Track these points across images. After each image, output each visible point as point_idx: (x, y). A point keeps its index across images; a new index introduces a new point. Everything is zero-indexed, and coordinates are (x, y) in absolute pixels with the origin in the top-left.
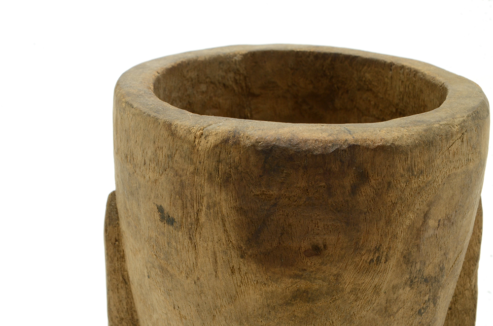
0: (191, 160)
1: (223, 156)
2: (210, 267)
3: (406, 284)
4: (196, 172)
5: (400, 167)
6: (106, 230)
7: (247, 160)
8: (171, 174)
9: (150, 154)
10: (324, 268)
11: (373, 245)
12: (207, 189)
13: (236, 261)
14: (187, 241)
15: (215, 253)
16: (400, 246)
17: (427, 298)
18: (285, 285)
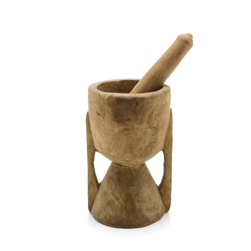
0: (103, 101)
1: (109, 100)
2: (107, 124)
3: (149, 128)
4: (104, 104)
5: (145, 102)
6: (86, 120)
7: (114, 101)
8: (99, 104)
9: (95, 100)
10: (130, 123)
11: (140, 118)
12: (106, 107)
13: (112, 122)
14: (103, 118)
15: (108, 121)
16: (146, 119)
17: (154, 132)
18: (122, 127)
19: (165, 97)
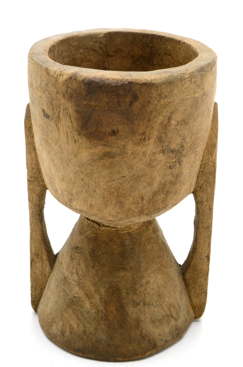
0: (56, 86)
1: (69, 85)
2: (65, 139)
3: (160, 152)
4: (58, 93)
5: (154, 94)
6: (25, 122)
7: (80, 87)
8: (47, 93)
9: (38, 83)
10: (117, 141)
11: (141, 131)
12: (63, 101)
13: (77, 137)
14: (55, 126)
15: (67, 133)
16: (156, 133)
17: (174, 160)
18: (99, 150)
19: (202, 80)
